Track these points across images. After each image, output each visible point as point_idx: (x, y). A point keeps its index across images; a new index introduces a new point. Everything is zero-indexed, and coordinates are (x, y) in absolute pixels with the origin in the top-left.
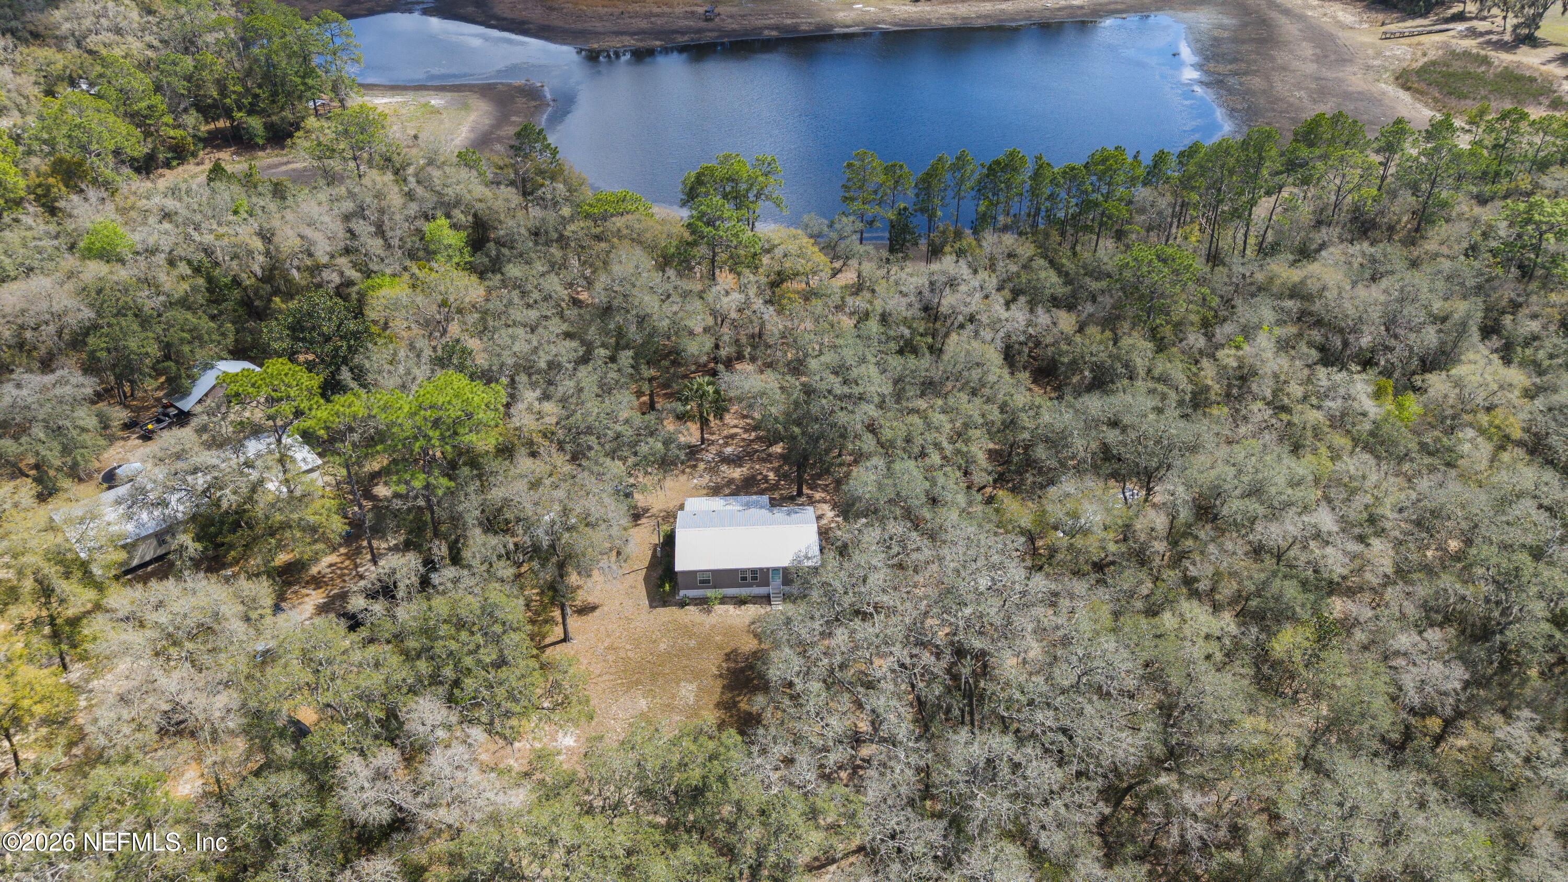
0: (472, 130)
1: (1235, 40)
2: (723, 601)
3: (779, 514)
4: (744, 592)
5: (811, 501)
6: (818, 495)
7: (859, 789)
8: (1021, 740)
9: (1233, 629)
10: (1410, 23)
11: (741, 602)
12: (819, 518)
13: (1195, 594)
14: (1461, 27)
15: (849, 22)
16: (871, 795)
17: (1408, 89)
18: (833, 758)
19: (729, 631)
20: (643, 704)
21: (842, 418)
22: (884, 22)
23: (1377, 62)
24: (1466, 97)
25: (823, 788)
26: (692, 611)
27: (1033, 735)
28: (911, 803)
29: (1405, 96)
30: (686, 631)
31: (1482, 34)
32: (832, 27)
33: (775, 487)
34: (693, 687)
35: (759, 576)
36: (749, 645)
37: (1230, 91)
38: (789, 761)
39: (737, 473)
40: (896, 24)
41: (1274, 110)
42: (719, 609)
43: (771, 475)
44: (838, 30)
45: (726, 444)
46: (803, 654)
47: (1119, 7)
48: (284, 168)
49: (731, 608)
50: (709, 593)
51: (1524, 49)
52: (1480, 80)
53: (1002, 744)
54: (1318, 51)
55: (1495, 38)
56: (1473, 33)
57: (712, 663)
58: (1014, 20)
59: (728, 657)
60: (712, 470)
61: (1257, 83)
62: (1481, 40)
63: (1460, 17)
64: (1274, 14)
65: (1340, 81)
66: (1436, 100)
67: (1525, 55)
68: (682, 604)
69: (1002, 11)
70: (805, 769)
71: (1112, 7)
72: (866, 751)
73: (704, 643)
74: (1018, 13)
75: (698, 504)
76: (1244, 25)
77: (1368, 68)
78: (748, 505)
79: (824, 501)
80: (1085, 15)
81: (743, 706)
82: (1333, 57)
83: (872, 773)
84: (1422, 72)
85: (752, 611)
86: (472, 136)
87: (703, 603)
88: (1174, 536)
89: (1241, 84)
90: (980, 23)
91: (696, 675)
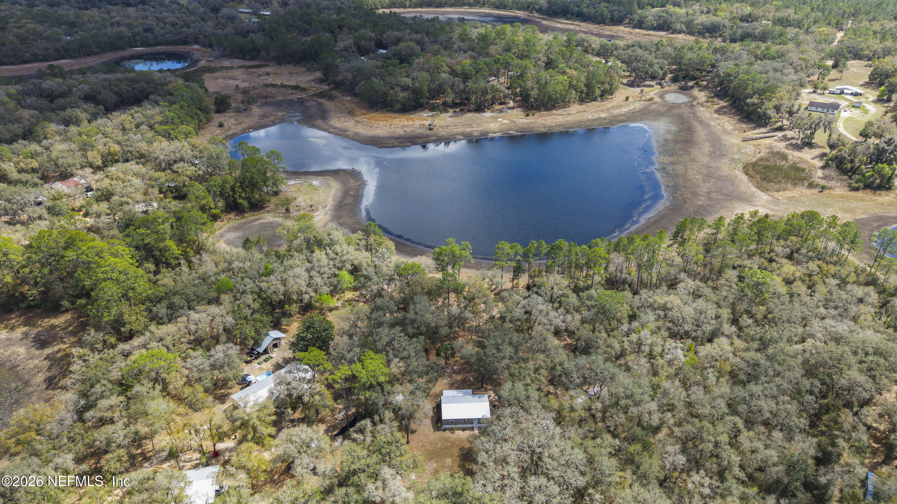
0: (334, 199)
1: (675, 141)
2: (458, 429)
3: (476, 398)
4: (465, 426)
5: (486, 390)
6: (489, 387)
7: (504, 493)
8: (549, 480)
9: (619, 443)
10: (758, 131)
11: (464, 429)
12: (489, 397)
13: (609, 431)
14: (780, 134)
15: (496, 130)
16: (508, 494)
17: (747, 174)
18: (497, 485)
19: (460, 440)
20: (435, 465)
21: (497, 364)
22: (511, 129)
23: (737, 157)
24: (771, 181)
25: (494, 493)
26: (448, 434)
27: (553, 478)
28: (519, 497)
29: (745, 178)
30: (446, 440)
31: (789, 139)
32: (488, 133)
33: (473, 384)
34: (450, 460)
35: (470, 421)
36: (467, 445)
37: (667, 174)
38: (484, 485)
39: (459, 377)
40: (518, 131)
41: (685, 187)
42: (457, 432)
43: (471, 379)
44: (491, 135)
45: (454, 365)
46: (487, 453)
47: (623, 118)
48: (257, 222)
49: (460, 432)
50: (453, 426)
51: (806, 149)
52: (779, 169)
53: (543, 480)
54: (711, 149)
55: (794, 142)
56: (785, 138)
57: (456, 452)
58: (573, 127)
59: (461, 449)
60: (450, 376)
61: (680, 169)
62: (788, 142)
63: (780, 129)
64: (695, 123)
65: (718, 168)
66: (758, 182)
67: (806, 153)
68: (445, 430)
69: (567, 121)
70: (489, 488)
71: (620, 118)
72: (506, 482)
73: (453, 444)
74: (575, 123)
75: (448, 393)
76: (680, 131)
77: (733, 160)
78: (465, 394)
79: (490, 390)
80: (606, 124)
81: (467, 466)
82: (718, 153)
83: (508, 488)
84: (754, 165)
85: (467, 433)
86: (334, 203)
87: (452, 430)
88: (604, 411)
89: (673, 170)
90: (557, 130)
91: (451, 456)
